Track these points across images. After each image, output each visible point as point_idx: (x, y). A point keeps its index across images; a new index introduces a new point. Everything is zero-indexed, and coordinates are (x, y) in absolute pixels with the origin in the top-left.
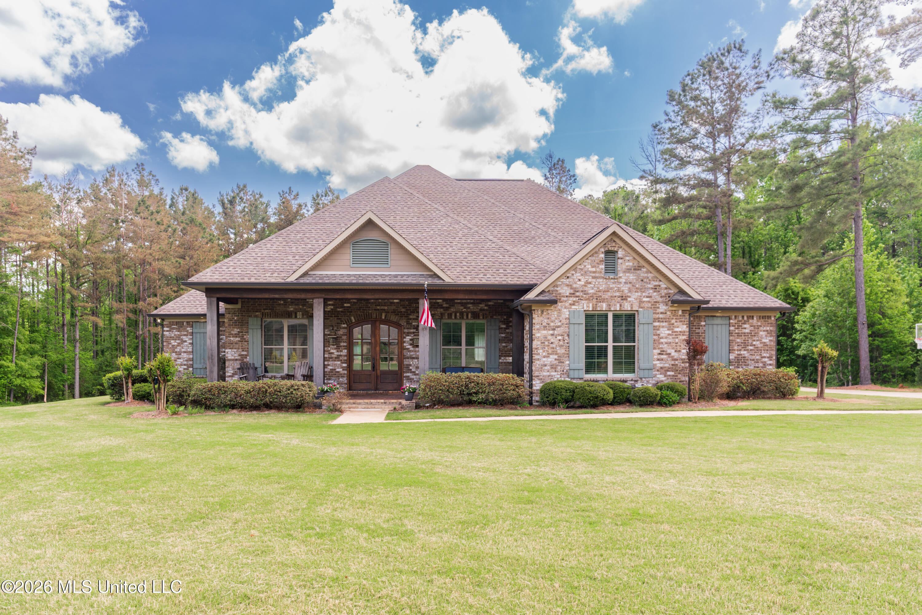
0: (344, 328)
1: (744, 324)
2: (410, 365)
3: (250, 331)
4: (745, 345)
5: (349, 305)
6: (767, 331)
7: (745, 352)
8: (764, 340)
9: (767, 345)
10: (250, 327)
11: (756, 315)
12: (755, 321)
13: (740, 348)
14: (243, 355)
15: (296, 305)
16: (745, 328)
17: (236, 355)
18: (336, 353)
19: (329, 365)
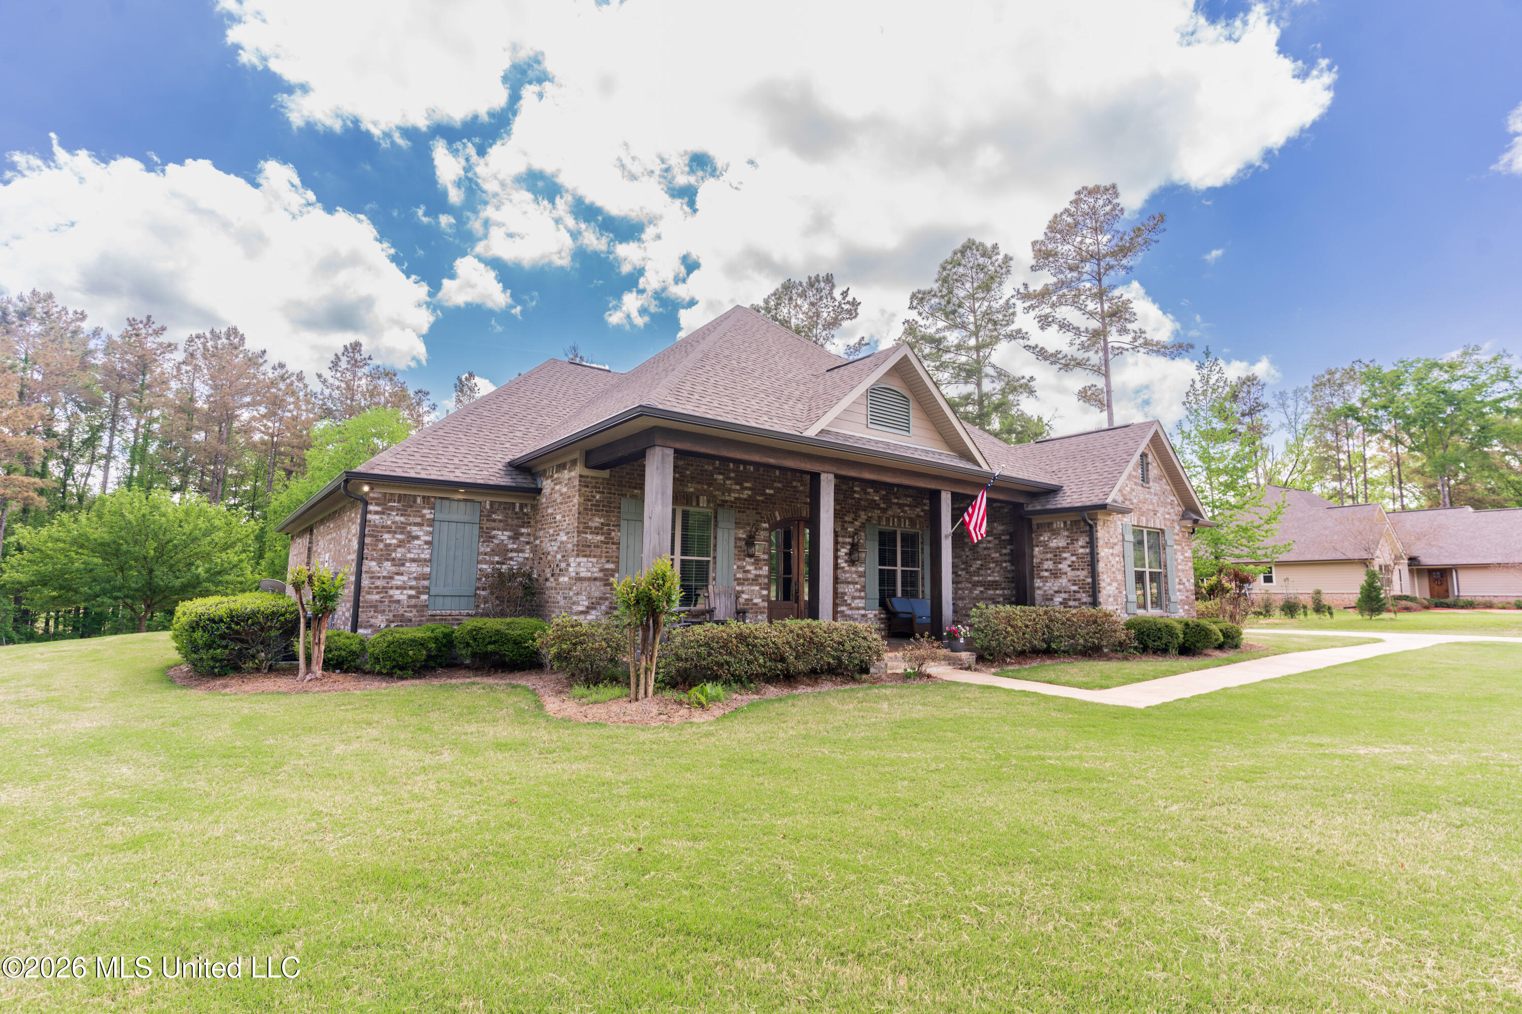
0: (765, 529)
2: (845, 594)
3: (624, 524)
5: (771, 492)
10: (623, 516)
14: (607, 570)
15: (698, 483)
17: (595, 570)
18: (753, 572)
19: (743, 592)
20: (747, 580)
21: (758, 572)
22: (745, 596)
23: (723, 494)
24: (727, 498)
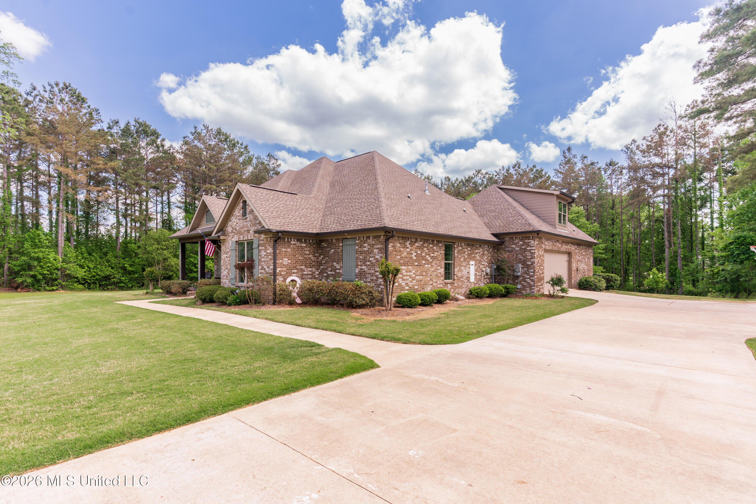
1: (364, 243)
4: (364, 261)
6: (379, 248)
7: (365, 267)
8: (377, 257)
9: (378, 261)
11: (371, 235)
12: (371, 241)
13: (362, 263)
16: (365, 247)
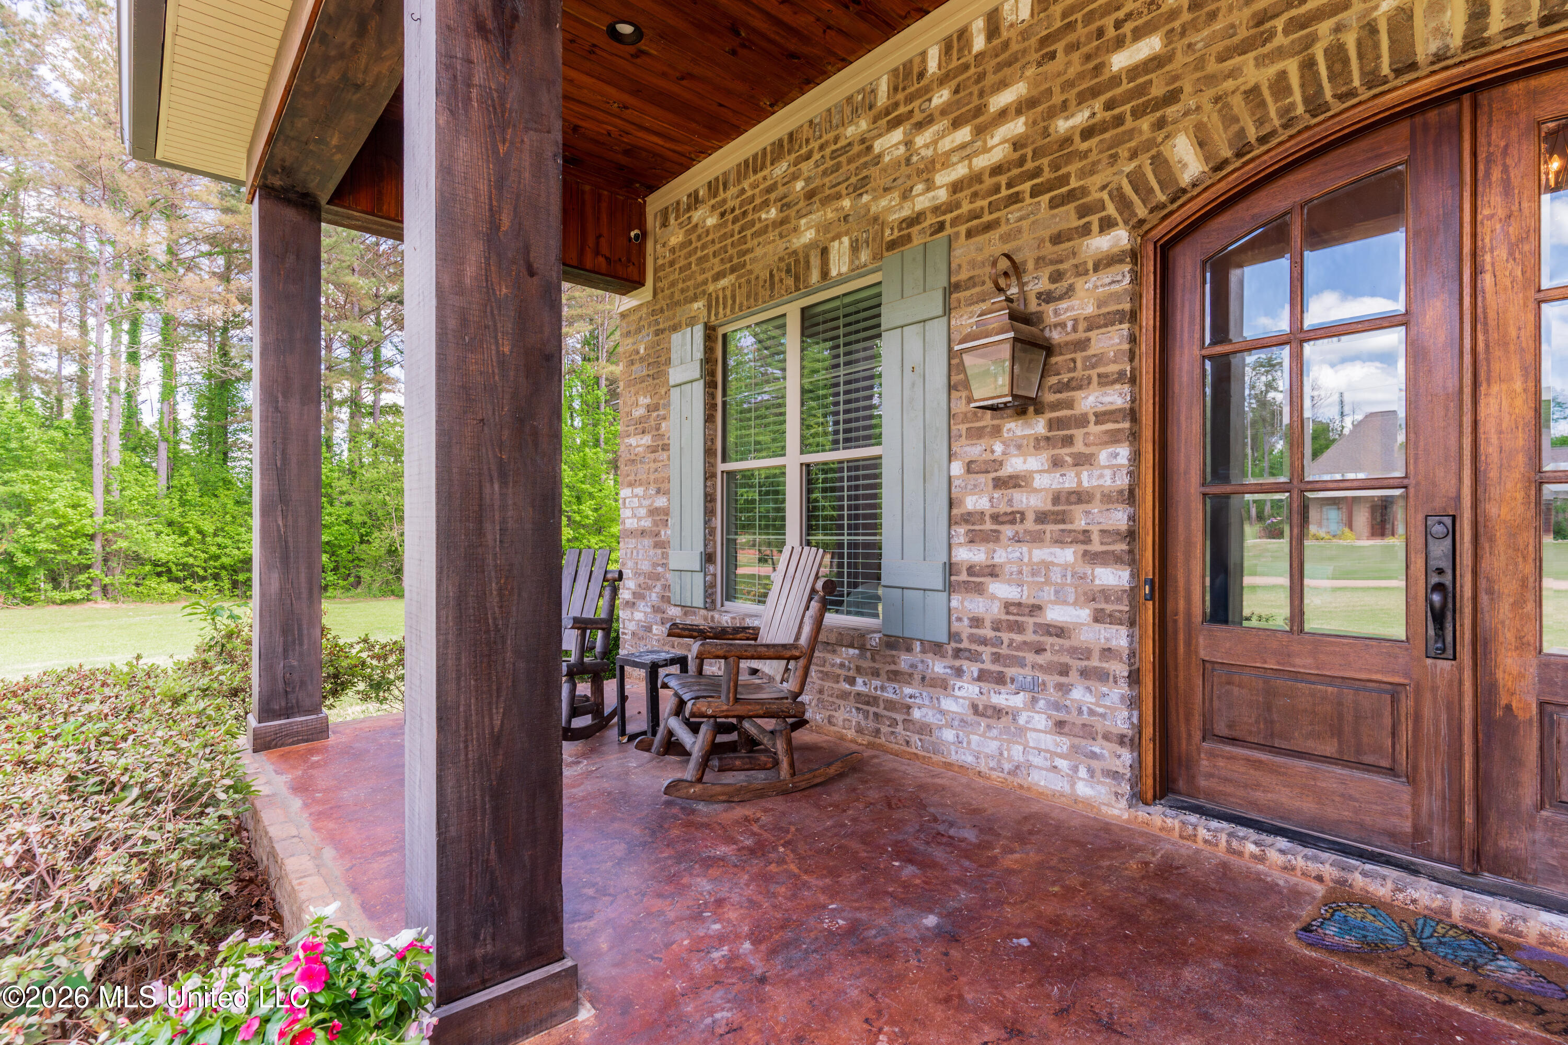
3: (675, 395)
10: (673, 376)
14: (657, 511)
17: (643, 512)
18: (1041, 481)
19: (993, 572)
20: (1014, 517)
21: (1068, 481)
22: (1002, 590)
23: (906, 195)
24: (922, 202)
